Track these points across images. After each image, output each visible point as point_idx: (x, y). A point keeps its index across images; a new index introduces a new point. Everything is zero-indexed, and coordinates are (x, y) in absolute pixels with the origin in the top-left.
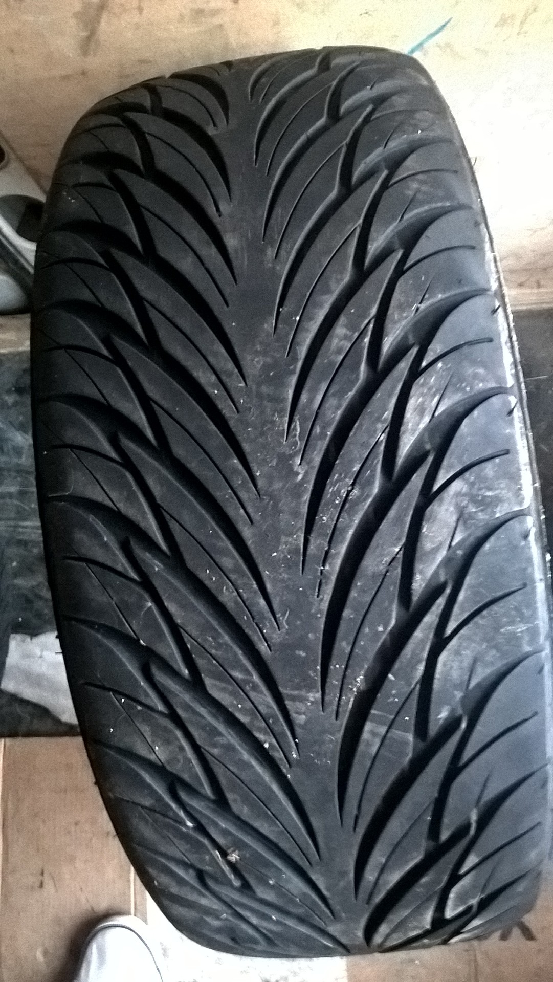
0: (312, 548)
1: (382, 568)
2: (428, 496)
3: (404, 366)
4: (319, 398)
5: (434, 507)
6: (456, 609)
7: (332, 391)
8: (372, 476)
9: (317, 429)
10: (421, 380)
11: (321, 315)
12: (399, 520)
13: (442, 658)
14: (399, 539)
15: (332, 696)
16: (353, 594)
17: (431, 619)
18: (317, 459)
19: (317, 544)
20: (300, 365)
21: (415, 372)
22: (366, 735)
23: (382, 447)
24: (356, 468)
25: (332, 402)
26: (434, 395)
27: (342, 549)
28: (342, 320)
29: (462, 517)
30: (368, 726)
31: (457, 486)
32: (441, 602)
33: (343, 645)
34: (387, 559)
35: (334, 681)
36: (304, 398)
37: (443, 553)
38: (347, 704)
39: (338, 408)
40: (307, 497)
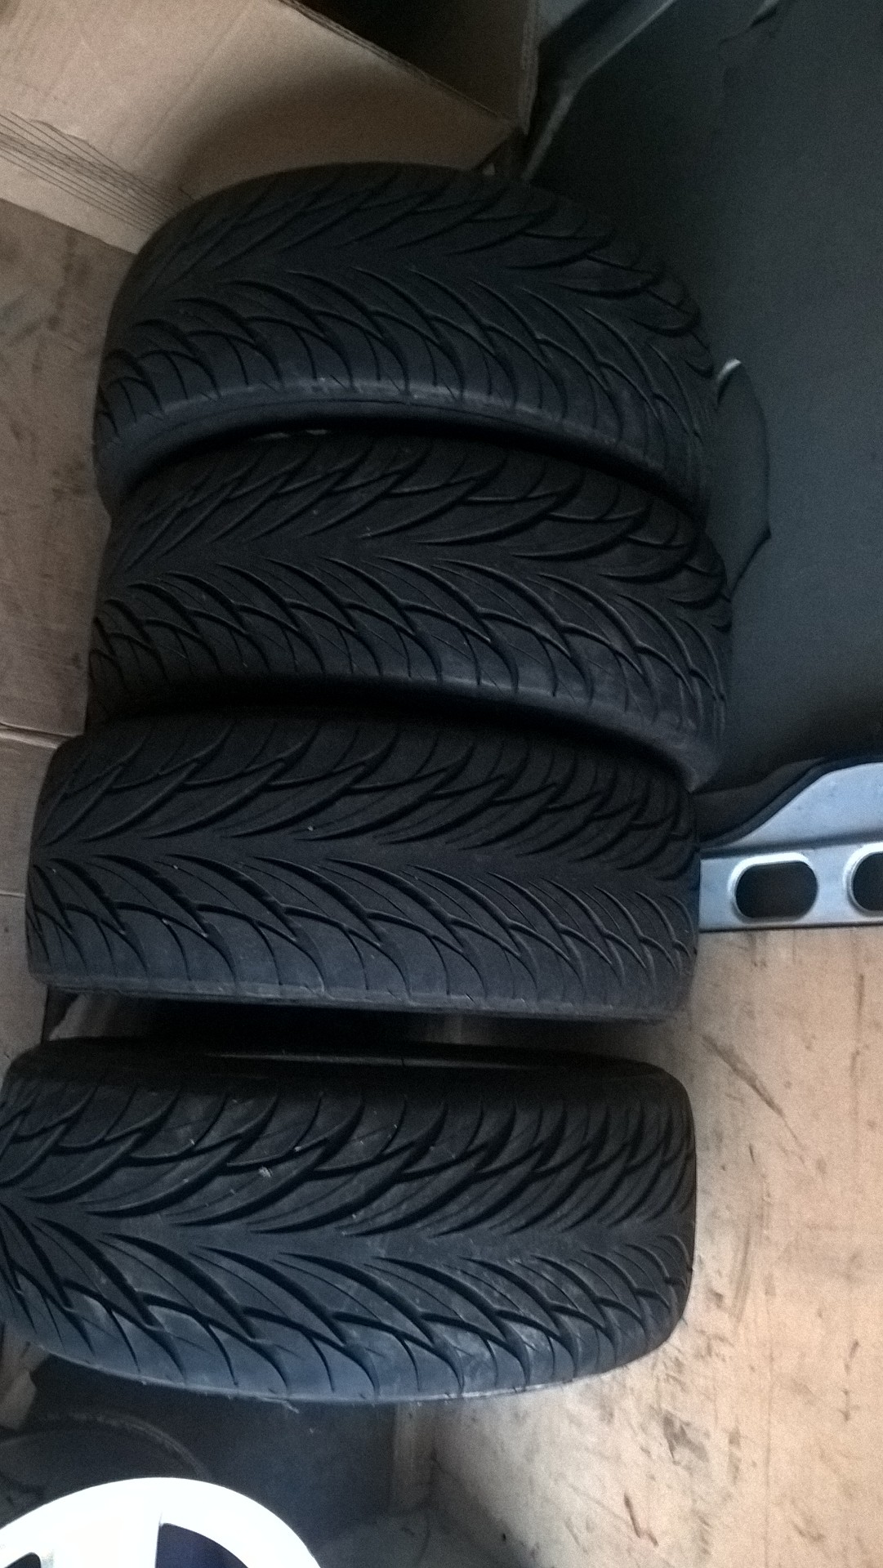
0: (471, 1264)
1: (453, 1306)
2: (485, 1337)
3: (552, 1327)
4: (548, 1277)
5: (480, 1340)
6: (419, 1349)
7: (550, 1285)
8: (502, 1305)
9: (531, 1273)
10: (544, 1337)
11: (585, 1279)
12: (477, 1319)
13: (393, 1338)
14: (467, 1318)
15: (381, 1265)
16: (441, 1287)
17: (417, 1333)
18: (516, 1273)
19: (472, 1268)
20: (564, 1265)
21: (548, 1333)
22: (350, 1282)
23: (516, 1312)
24: (509, 1296)
25: (544, 1283)
26: (536, 1345)
27: (468, 1283)
28: (581, 1292)
29: (471, 1356)
30: (356, 1284)
31: (487, 1354)
32: (426, 1340)
33: (412, 1276)
34: (457, 1311)
35: (390, 1267)
36: (549, 1267)
37: (453, 1343)
38: (373, 1273)
39: (540, 1287)
40: (499, 1264)
